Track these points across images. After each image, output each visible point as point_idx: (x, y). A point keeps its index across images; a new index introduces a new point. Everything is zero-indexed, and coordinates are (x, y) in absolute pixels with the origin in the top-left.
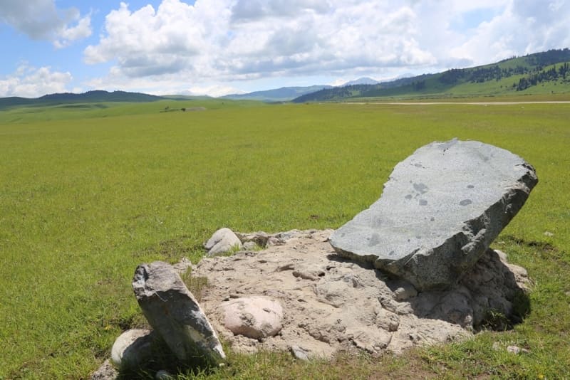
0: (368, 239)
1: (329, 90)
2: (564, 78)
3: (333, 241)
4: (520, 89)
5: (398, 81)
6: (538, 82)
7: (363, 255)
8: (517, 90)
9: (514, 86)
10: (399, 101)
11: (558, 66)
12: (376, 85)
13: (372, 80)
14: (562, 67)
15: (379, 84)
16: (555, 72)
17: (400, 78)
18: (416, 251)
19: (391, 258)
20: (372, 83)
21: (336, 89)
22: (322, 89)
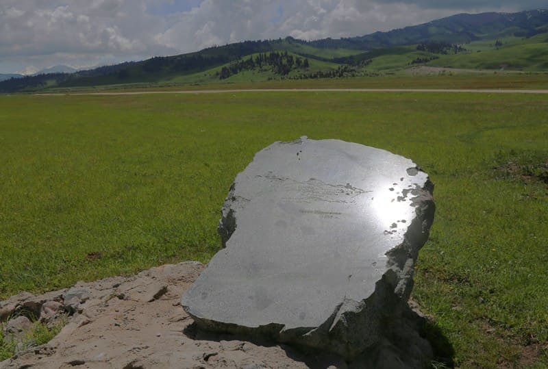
0: (251, 297)
1: (19, 79)
2: (261, 67)
3: (191, 307)
4: (223, 77)
5: (99, 70)
6: (238, 71)
7: (256, 325)
8: (221, 78)
9: (217, 74)
10: (102, 91)
11: (255, 56)
12: (75, 74)
13: (69, 68)
14: (258, 58)
15: (77, 73)
16: (252, 62)
17: (101, 66)
18: (339, 307)
19: (305, 324)
20: (70, 72)
21: (27, 78)
22: (10, 78)
